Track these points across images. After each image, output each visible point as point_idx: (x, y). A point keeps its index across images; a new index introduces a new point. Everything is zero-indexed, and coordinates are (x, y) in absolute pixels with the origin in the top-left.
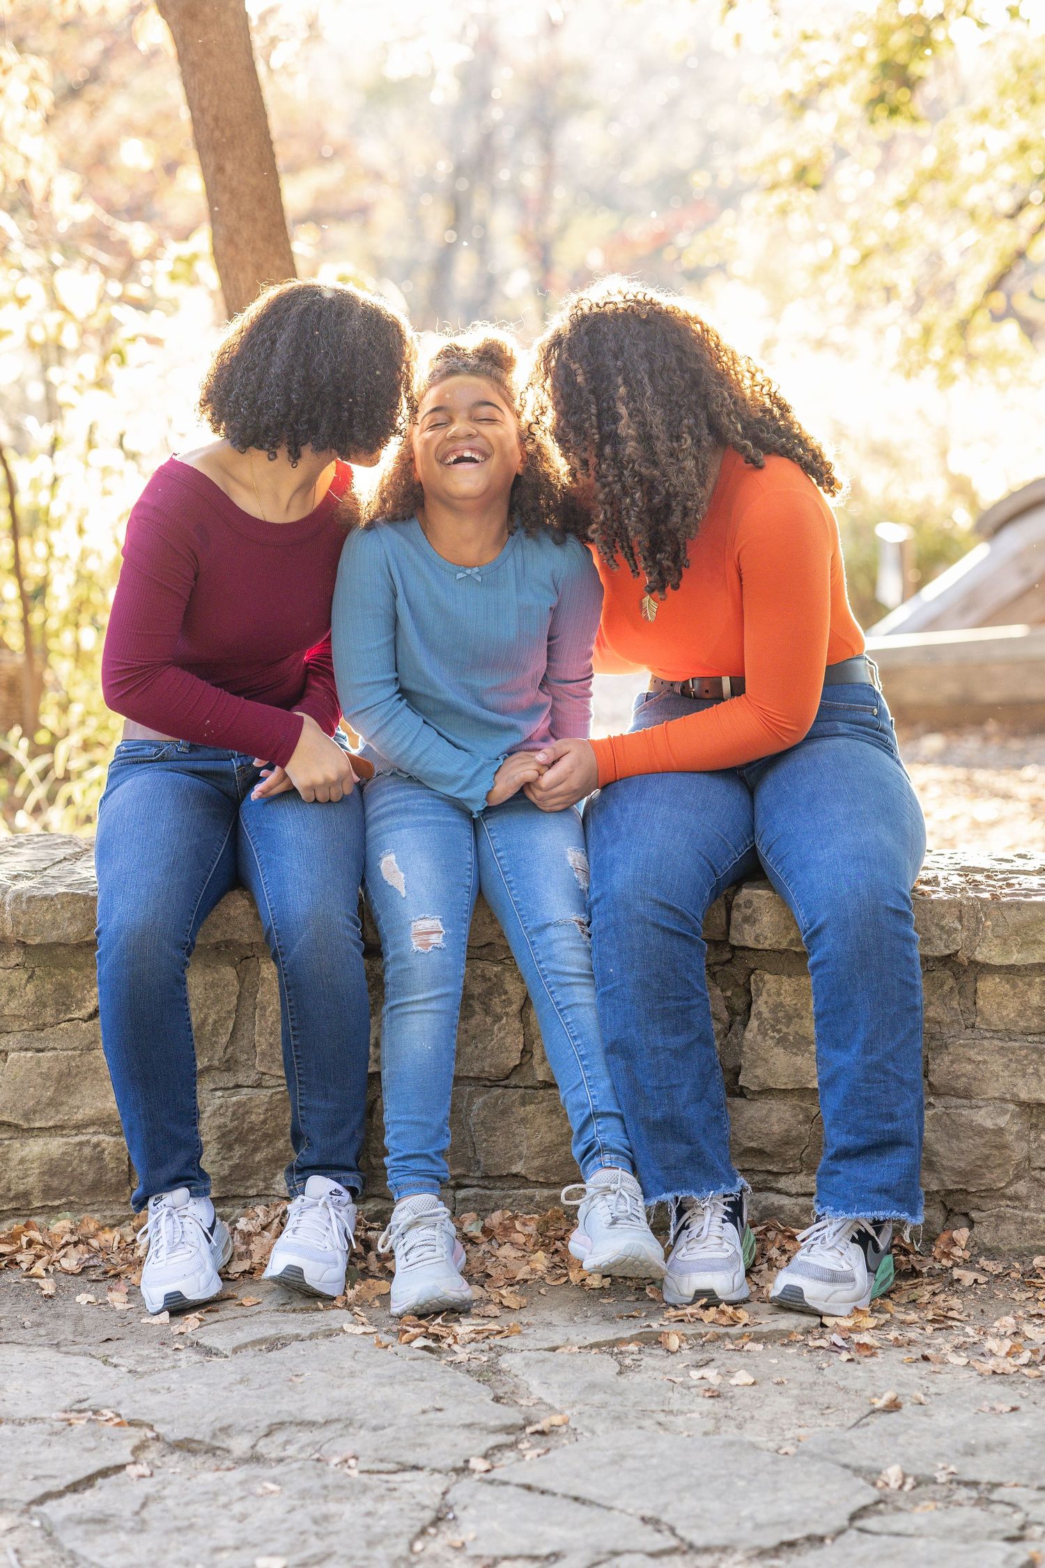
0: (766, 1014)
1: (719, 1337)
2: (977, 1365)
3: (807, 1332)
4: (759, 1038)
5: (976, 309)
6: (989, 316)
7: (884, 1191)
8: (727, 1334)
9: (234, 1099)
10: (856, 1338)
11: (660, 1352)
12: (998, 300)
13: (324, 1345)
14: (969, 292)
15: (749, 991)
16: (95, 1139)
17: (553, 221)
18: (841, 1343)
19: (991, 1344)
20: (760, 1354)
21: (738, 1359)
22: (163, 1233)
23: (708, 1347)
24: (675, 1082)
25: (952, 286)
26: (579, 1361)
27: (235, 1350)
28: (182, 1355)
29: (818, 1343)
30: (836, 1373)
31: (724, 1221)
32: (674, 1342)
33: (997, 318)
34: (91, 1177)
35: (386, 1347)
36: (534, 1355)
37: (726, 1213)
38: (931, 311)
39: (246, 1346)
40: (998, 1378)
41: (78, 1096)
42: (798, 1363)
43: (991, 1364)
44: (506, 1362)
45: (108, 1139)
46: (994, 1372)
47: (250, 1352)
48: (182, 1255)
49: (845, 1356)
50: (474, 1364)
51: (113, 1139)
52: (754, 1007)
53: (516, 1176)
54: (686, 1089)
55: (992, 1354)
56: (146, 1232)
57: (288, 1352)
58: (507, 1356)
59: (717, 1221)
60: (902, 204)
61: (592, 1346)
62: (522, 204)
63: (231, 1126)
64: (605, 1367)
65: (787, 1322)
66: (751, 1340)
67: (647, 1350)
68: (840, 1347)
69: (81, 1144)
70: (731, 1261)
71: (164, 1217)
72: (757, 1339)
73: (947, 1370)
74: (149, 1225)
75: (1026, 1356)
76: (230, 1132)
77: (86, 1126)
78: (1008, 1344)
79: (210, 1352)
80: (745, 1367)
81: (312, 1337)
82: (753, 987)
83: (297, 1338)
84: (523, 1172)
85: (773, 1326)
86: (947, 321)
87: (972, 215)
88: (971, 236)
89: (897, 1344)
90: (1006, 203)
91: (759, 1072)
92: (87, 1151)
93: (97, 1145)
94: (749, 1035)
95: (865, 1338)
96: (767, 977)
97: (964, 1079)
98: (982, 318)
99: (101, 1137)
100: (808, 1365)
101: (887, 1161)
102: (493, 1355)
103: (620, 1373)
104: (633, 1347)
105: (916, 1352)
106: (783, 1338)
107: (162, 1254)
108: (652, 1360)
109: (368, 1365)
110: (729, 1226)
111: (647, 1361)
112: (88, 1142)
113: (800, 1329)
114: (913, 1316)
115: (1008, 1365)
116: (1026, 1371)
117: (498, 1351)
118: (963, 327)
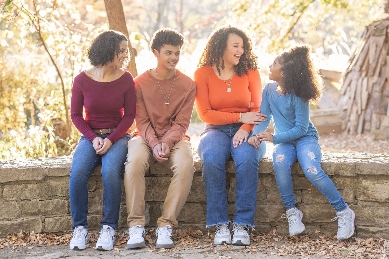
0: (233, 186)
1: (225, 251)
2: (277, 254)
3: (243, 249)
4: (232, 191)
5: (285, 37)
6: (288, 38)
7: (246, 220)
8: (226, 250)
9: (124, 207)
10: (252, 250)
11: (213, 253)
12: (290, 35)
13: (145, 254)
14: (283, 33)
15: (229, 182)
16: (96, 216)
17: (183, 17)
18: (249, 251)
19: (280, 250)
20: (233, 253)
21: (228, 254)
22: (77, 234)
23: (222, 252)
24: (219, 200)
25: (279, 32)
26: (196, 255)
27: (127, 255)
28: (116, 257)
29: (245, 251)
30: (248, 256)
31: (227, 228)
32: (216, 252)
33: (290, 39)
34: (95, 224)
35: (157, 254)
36: (187, 254)
37: (227, 227)
38: (274, 37)
39: (129, 254)
40: (281, 256)
41: (92, 207)
42: (241, 255)
43: (280, 254)
44: (181, 256)
45: (98, 216)
46: (280, 255)
47: (130, 255)
48: (79, 239)
49: (250, 253)
50: (175, 256)
51: (99, 216)
52: (230, 185)
53: (182, 221)
54: (221, 202)
55: (280, 252)
56: (73, 233)
57: (137, 255)
58: (182, 255)
59: (226, 228)
60: (266, 13)
61: (199, 253)
62: (176, 13)
63: (123, 212)
64: (202, 256)
65: (238, 247)
66: (231, 251)
67: (210, 253)
68: (249, 252)
69: (93, 217)
70: (228, 236)
71: (77, 231)
72: (232, 251)
73: (271, 255)
74: (74, 232)
75: (287, 252)
76: (123, 214)
77: (94, 213)
78: (283, 250)
79: (121, 256)
80: (230, 255)
81: (142, 252)
82: (230, 181)
83: (139, 252)
84: (184, 220)
85: (236, 248)
86: (278, 40)
87: (283, 15)
88: (284, 19)
89: (261, 251)
90: (291, 12)
91: (232, 198)
92: (94, 218)
93: (96, 217)
94: (230, 191)
95: (255, 250)
96: (233, 179)
97: (274, 199)
98: (287, 39)
99: (97, 215)
100: (243, 255)
101: (248, 214)
102: (179, 255)
103: (205, 257)
104: (207, 253)
105: (265, 252)
106: (238, 250)
107: (76, 238)
108: (211, 255)
109: (154, 257)
110: (228, 229)
111: (210, 255)
112: (94, 216)
113: (241, 249)
114: (264, 246)
115: (283, 254)
116: (286, 255)
117: (180, 254)
118: (282, 41)
